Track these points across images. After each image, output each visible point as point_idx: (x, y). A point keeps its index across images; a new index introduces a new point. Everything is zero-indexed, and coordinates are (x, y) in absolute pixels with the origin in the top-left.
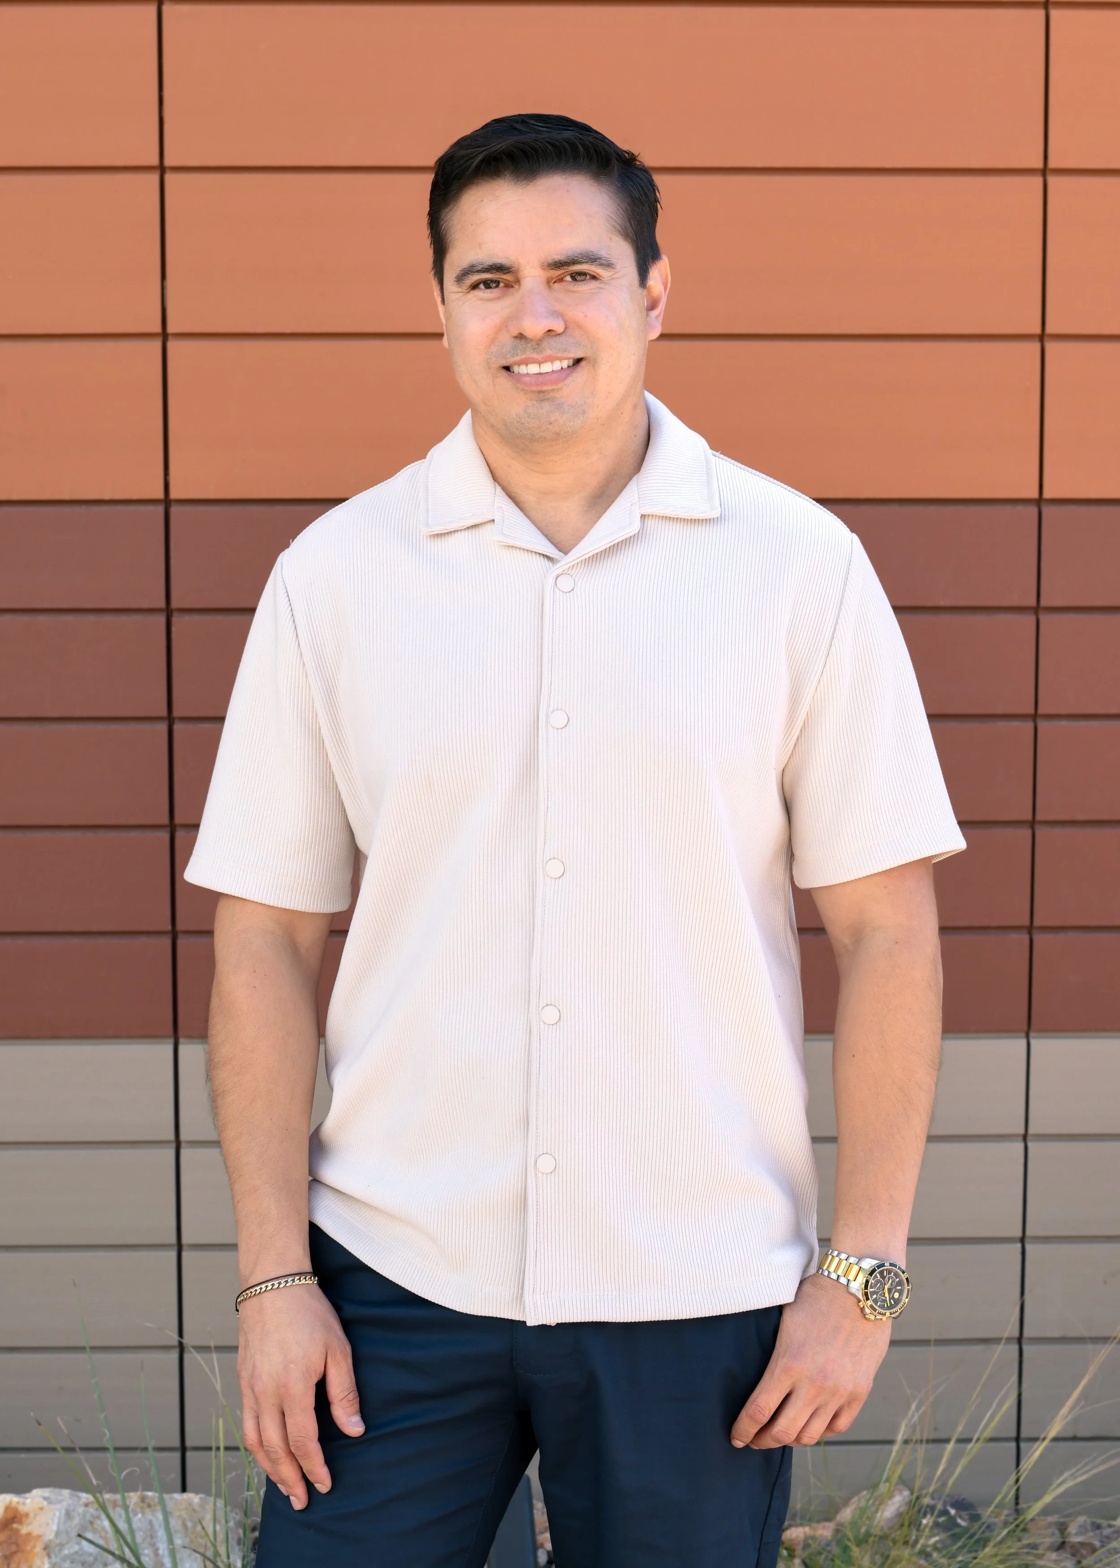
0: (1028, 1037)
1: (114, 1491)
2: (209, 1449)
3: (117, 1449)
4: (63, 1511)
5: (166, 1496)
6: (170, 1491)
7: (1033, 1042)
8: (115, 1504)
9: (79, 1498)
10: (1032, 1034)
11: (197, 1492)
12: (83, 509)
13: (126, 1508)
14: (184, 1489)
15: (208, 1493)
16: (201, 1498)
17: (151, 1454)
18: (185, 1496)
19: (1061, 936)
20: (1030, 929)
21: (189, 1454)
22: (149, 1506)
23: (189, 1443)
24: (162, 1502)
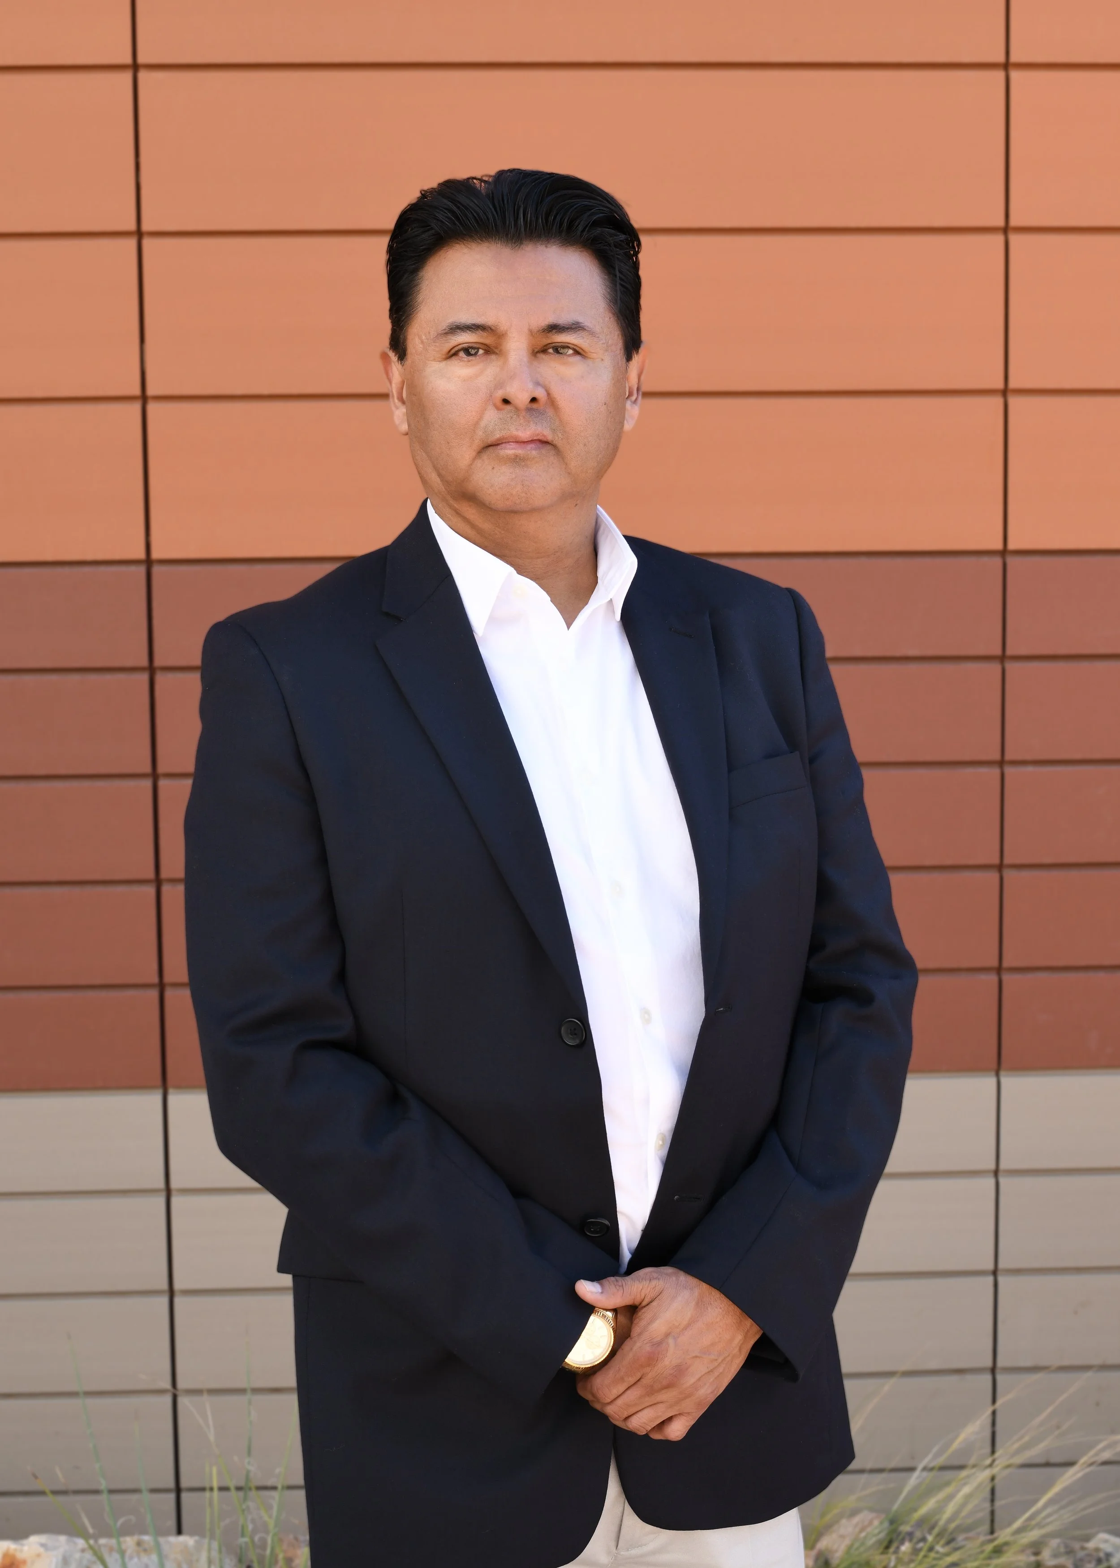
0: (997, 1075)
1: (109, 1535)
2: (203, 1489)
3: (111, 1492)
4: (60, 1558)
5: (162, 1540)
6: (166, 1534)
7: (1004, 1080)
8: (111, 1550)
9: (75, 1543)
10: (1002, 1073)
11: (191, 1534)
12: (67, 570)
13: (122, 1553)
14: (179, 1532)
15: (202, 1535)
16: (196, 1542)
17: (146, 1497)
18: (182, 1538)
19: (1030, 976)
20: (999, 970)
21: (184, 1496)
22: (145, 1550)
23: (184, 1484)
24: (158, 1546)
